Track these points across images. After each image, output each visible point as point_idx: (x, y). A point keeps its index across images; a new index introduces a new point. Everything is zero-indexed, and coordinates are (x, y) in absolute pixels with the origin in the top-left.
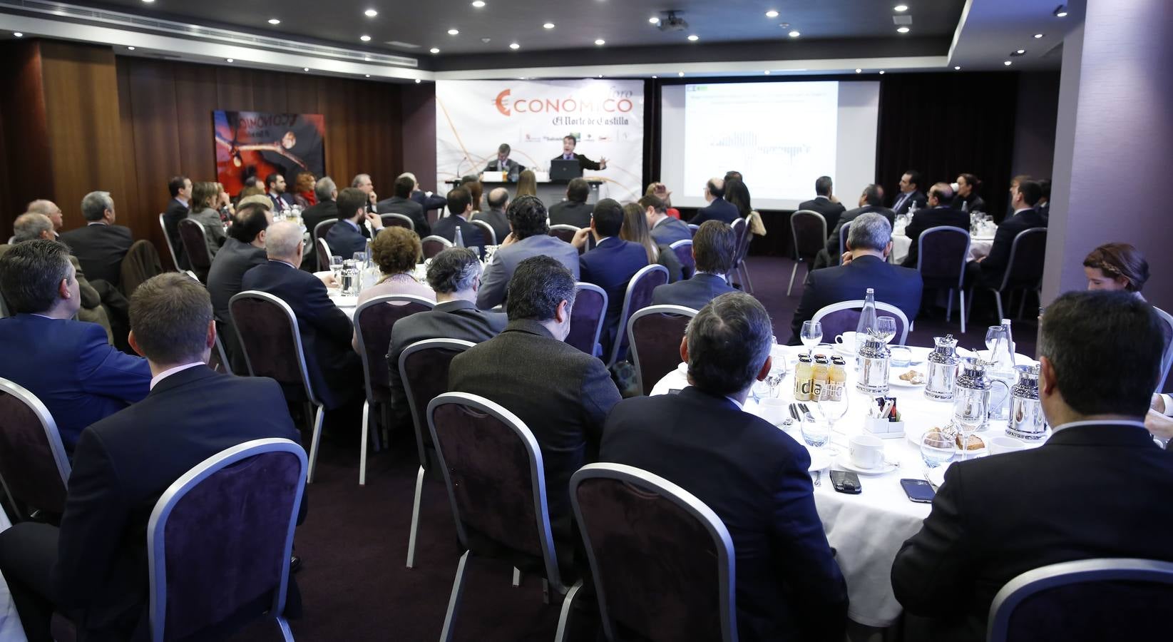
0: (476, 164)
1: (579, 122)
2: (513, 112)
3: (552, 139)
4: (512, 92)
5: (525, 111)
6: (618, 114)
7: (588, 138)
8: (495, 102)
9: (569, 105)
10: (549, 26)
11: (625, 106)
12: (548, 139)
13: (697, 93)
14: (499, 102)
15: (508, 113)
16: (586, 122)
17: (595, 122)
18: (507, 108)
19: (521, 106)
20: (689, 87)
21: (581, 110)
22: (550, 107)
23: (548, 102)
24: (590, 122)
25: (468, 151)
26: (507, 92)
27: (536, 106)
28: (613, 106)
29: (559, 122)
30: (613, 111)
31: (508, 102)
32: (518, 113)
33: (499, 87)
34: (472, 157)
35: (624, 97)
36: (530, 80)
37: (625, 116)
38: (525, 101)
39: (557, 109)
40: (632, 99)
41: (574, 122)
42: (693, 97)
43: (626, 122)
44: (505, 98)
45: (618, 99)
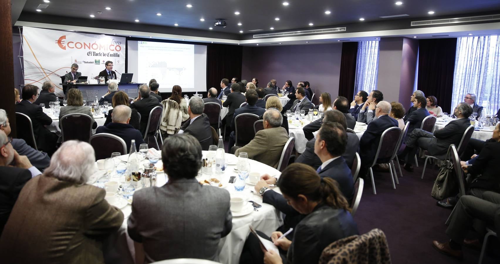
0: (48, 74)
1: (99, 54)
2: (67, 47)
3: (87, 62)
4: (66, 37)
5: (73, 48)
6: (115, 52)
7: (103, 63)
8: (57, 42)
9: (95, 46)
10: (159, 15)
11: (118, 48)
12: (85, 62)
13: (143, 45)
14: (59, 42)
15: (64, 48)
16: (102, 55)
17: (106, 55)
18: (64, 45)
19: (71, 45)
20: (139, 42)
21: (100, 49)
22: (86, 46)
23: (85, 44)
24: (104, 55)
25: (43, 68)
26: (64, 37)
27: (79, 46)
28: (113, 48)
29: (90, 54)
30: (114, 50)
31: (65, 42)
32: (70, 48)
33: (59, 34)
34: (46, 71)
35: (118, 44)
36: (75, 32)
37: (118, 53)
38: (73, 43)
39: (90, 49)
40: (121, 45)
41: (97, 55)
42: (141, 46)
43: (119, 56)
44: (63, 40)
45: (115, 45)
